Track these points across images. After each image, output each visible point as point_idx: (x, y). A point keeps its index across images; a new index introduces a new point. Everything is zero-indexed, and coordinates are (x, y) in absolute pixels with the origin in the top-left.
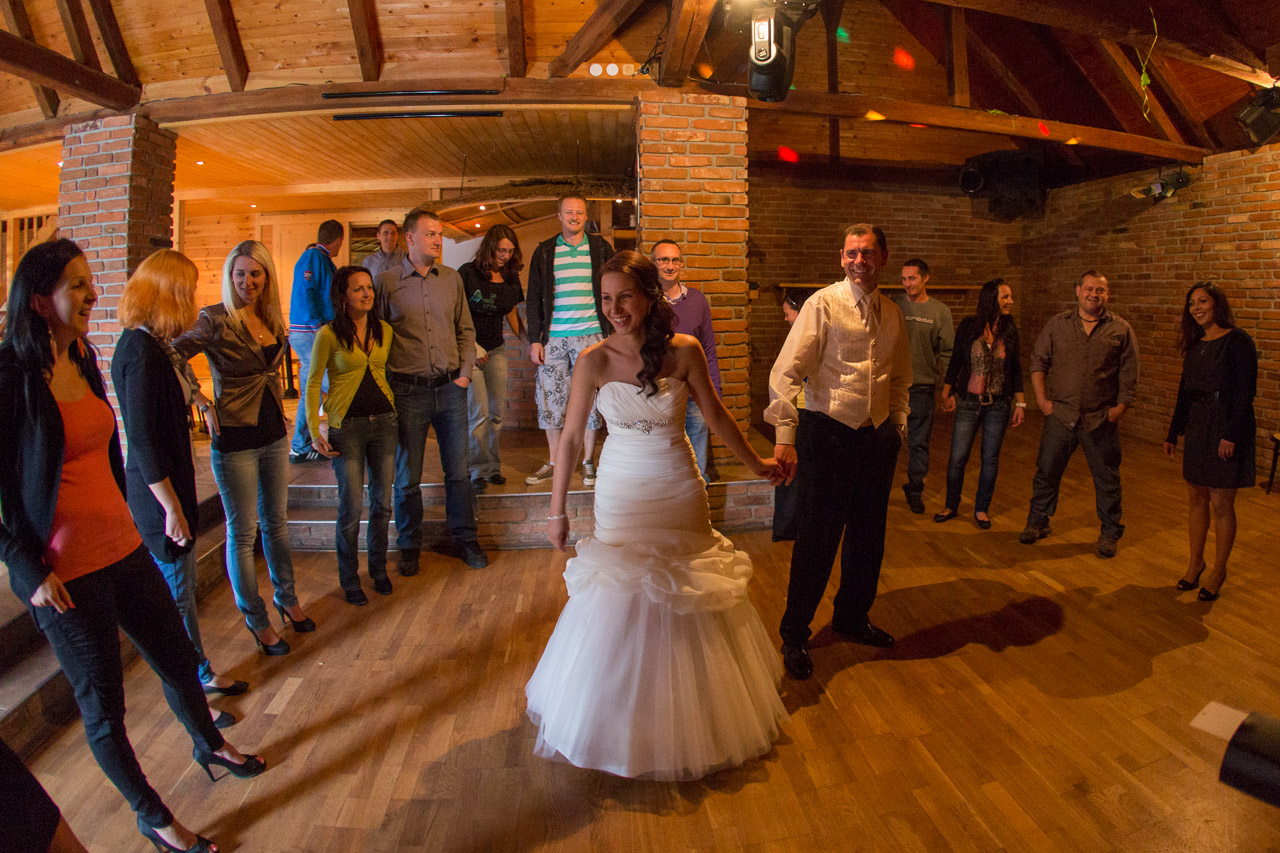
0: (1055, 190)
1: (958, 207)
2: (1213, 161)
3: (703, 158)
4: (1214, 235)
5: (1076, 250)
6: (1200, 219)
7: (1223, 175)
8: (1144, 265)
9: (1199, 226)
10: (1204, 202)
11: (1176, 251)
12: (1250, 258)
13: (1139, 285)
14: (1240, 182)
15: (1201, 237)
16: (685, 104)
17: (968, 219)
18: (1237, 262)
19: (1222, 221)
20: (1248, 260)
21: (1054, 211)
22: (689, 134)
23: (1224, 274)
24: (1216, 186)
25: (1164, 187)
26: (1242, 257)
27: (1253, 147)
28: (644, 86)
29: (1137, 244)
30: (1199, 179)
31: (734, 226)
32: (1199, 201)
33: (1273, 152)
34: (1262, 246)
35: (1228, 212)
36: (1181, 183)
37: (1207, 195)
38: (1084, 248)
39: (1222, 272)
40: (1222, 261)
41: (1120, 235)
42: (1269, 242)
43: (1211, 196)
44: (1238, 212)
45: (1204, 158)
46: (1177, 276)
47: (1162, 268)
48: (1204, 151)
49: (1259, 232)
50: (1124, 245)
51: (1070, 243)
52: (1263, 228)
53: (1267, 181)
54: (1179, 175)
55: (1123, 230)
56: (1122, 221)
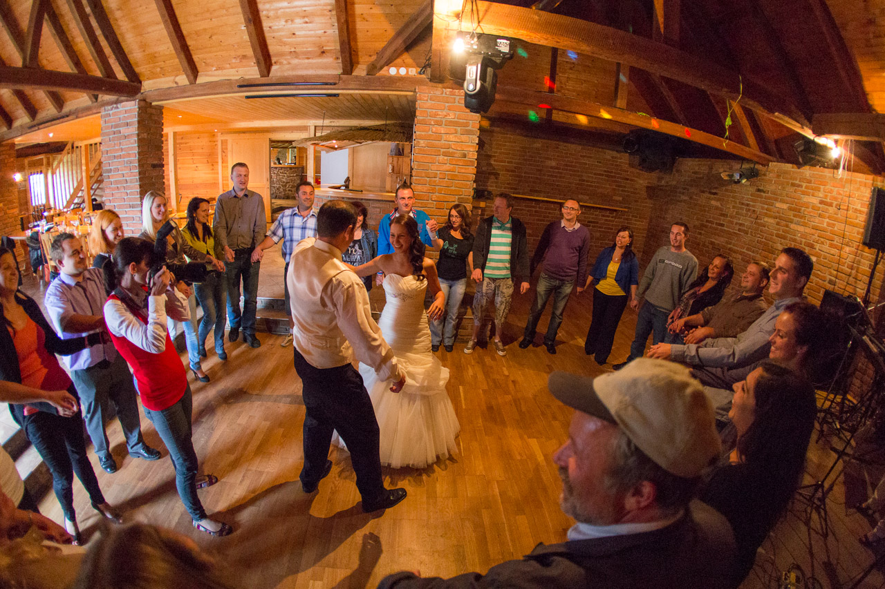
0: (681, 159)
1: (621, 159)
2: (775, 166)
3: (452, 128)
4: (765, 211)
5: (686, 198)
6: (760, 199)
7: (778, 176)
8: (722, 218)
9: (759, 204)
10: (765, 190)
11: (742, 215)
12: (783, 232)
13: (716, 229)
14: (788, 184)
15: (758, 210)
16: (444, 95)
17: (626, 167)
18: (775, 232)
19: (772, 205)
20: (781, 232)
21: (677, 171)
22: (445, 113)
23: (766, 237)
24: (773, 182)
25: (741, 176)
26: (778, 230)
27: (799, 165)
28: (420, 82)
29: (721, 205)
30: (765, 175)
31: (467, 171)
32: (762, 188)
33: (810, 172)
34: (791, 227)
35: (776, 200)
36: (752, 175)
37: (767, 186)
38: (691, 198)
39: (765, 235)
40: (767, 228)
41: (712, 196)
42: (796, 226)
43: (771, 188)
44: (783, 201)
45: (770, 163)
46: (739, 230)
47: (732, 222)
48: (771, 158)
49: (792, 217)
50: (713, 203)
51: (683, 194)
52: (795, 216)
53: (803, 189)
54: (752, 170)
55: (715, 194)
56: (716, 188)
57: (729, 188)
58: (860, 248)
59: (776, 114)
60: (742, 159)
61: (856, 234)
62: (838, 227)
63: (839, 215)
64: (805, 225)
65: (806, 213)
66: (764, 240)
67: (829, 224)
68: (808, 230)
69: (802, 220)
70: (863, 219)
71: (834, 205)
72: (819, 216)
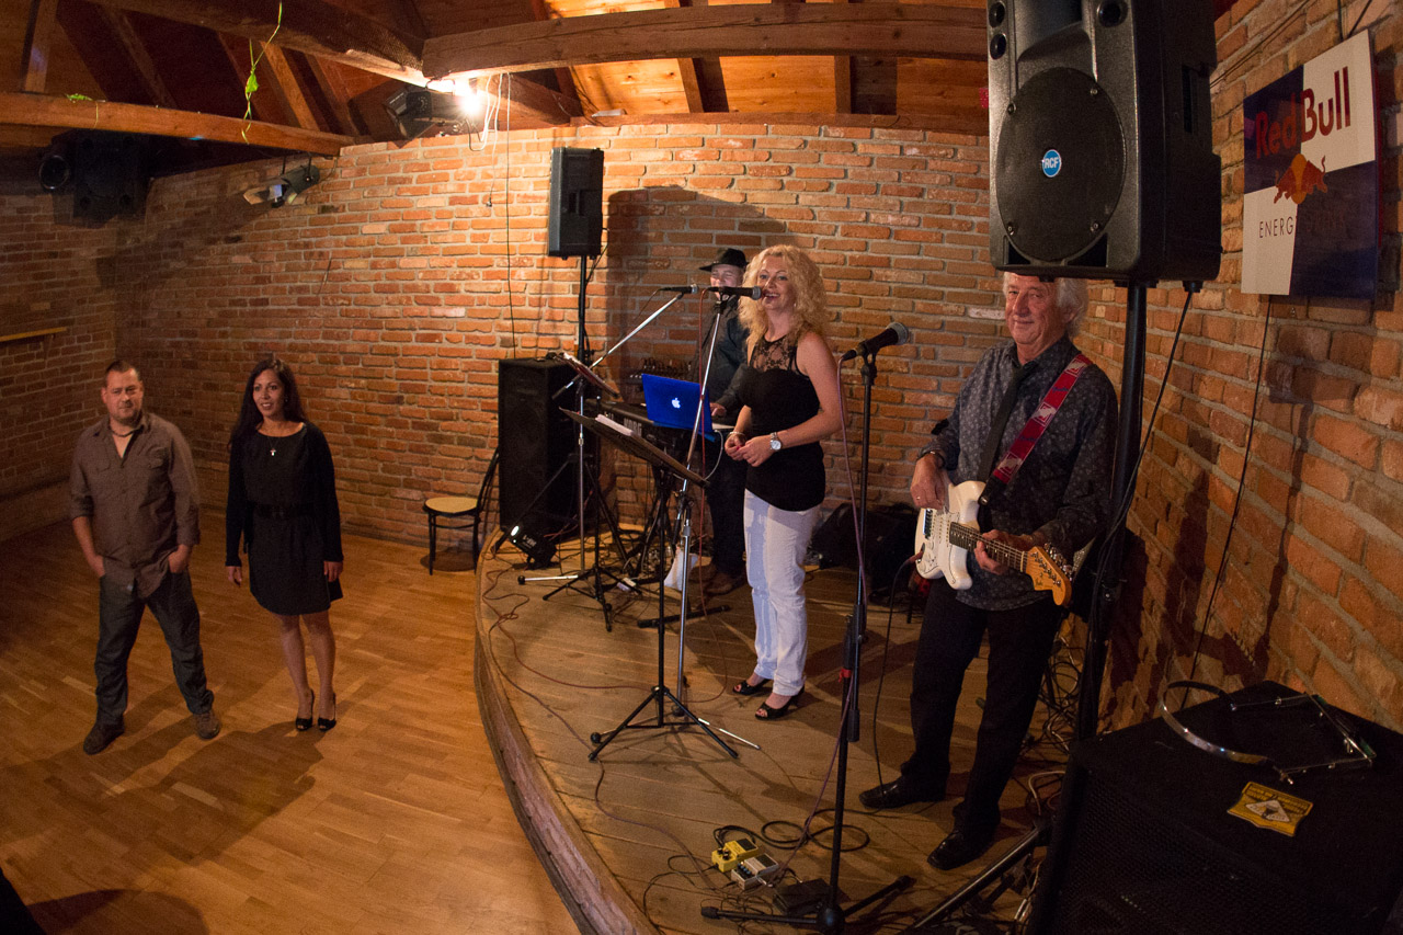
2: (354, 153)
4: (344, 248)
6: (329, 227)
7: (361, 172)
8: (261, 286)
9: (329, 237)
10: (336, 206)
11: (299, 269)
12: (388, 279)
13: (255, 314)
14: (381, 182)
15: (330, 250)
18: (372, 284)
19: (356, 231)
20: (384, 281)
23: (355, 299)
24: (352, 185)
25: (285, 189)
26: (378, 277)
27: (400, 140)
29: (253, 258)
30: (333, 175)
32: (330, 203)
33: (426, 148)
34: (401, 265)
35: (362, 219)
36: (308, 180)
37: (341, 196)
38: (190, 262)
39: (354, 296)
40: (354, 282)
41: (233, 246)
42: (410, 260)
43: (347, 198)
44: (377, 219)
45: (342, 149)
46: (300, 302)
47: (283, 290)
48: (343, 138)
49: (399, 245)
50: (237, 259)
51: (174, 257)
52: (405, 241)
53: (414, 184)
54: (307, 170)
55: (238, 239)
56: (237, 227)
57: (264, 219)
58: (546, 264)
59: (350, 52)
60: (283, 154)
61: (533, 242)
62: (495, 238)
63: (493, 217)
64: (426, 253)
65: (425, 229)
66: (352, 307)
67: (475, 238)
68: (436, 261)
69: (421, 245)
70: (543, 211)
71: (480, 200)
72: (453, 229)
